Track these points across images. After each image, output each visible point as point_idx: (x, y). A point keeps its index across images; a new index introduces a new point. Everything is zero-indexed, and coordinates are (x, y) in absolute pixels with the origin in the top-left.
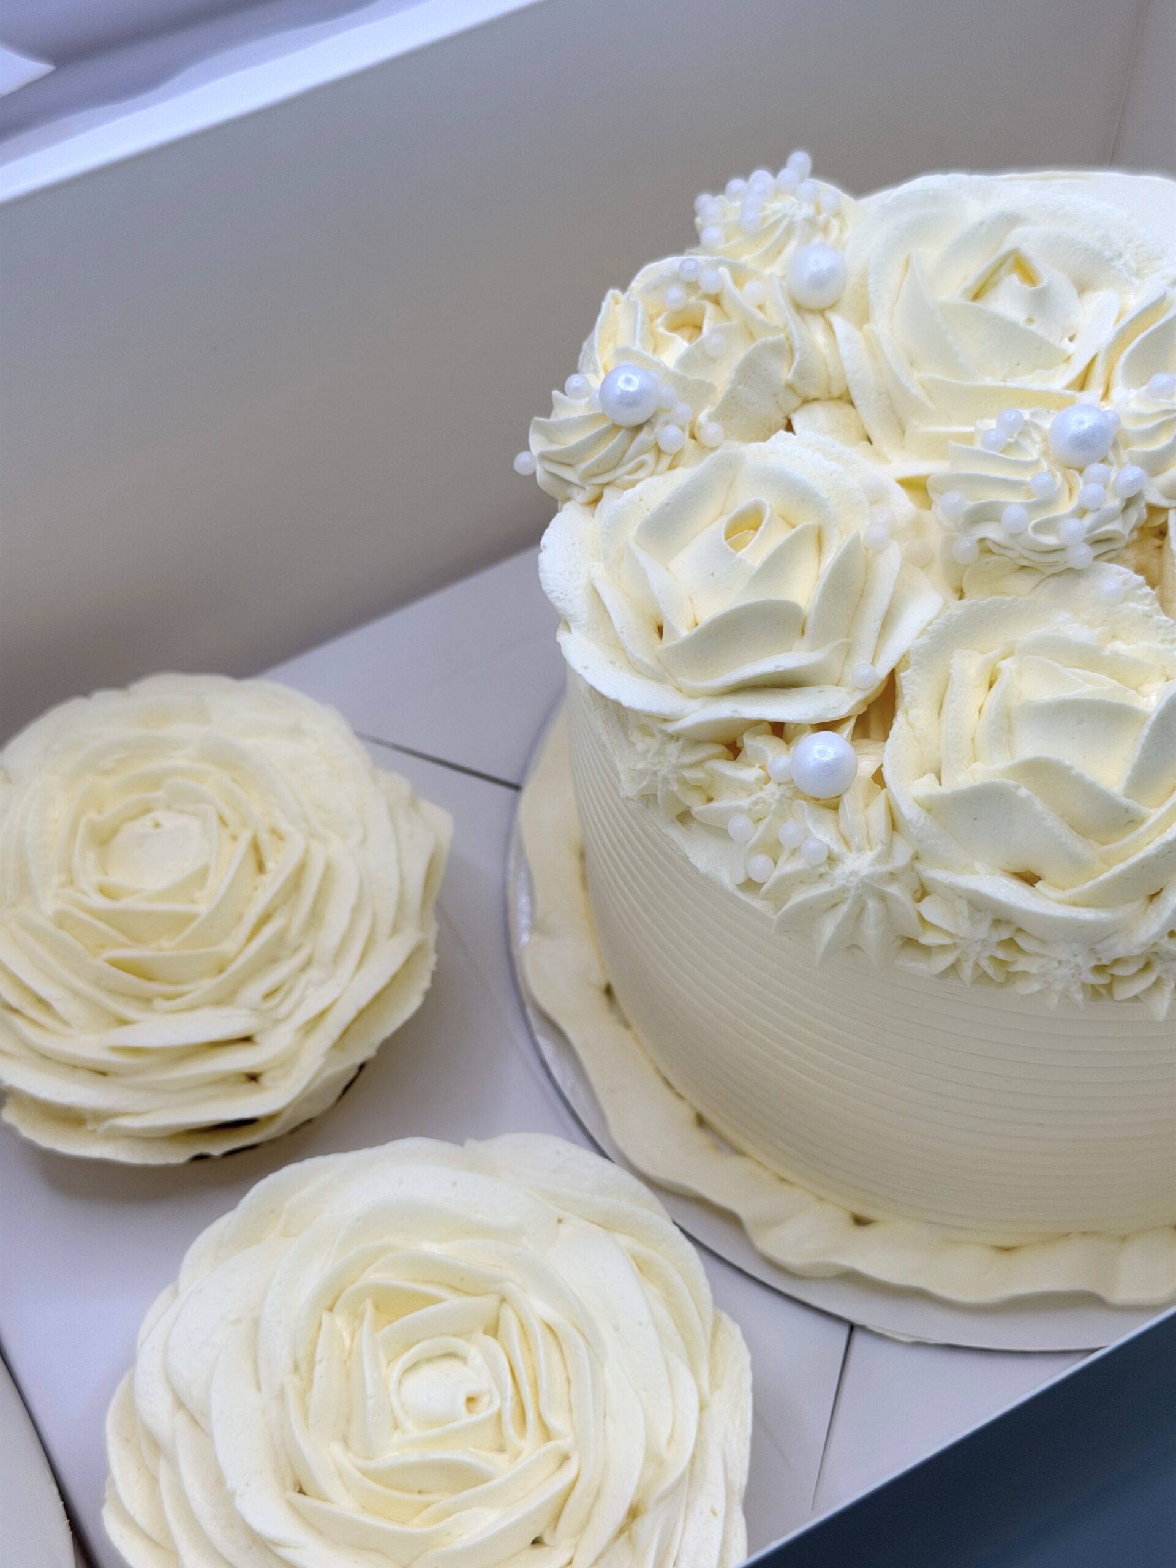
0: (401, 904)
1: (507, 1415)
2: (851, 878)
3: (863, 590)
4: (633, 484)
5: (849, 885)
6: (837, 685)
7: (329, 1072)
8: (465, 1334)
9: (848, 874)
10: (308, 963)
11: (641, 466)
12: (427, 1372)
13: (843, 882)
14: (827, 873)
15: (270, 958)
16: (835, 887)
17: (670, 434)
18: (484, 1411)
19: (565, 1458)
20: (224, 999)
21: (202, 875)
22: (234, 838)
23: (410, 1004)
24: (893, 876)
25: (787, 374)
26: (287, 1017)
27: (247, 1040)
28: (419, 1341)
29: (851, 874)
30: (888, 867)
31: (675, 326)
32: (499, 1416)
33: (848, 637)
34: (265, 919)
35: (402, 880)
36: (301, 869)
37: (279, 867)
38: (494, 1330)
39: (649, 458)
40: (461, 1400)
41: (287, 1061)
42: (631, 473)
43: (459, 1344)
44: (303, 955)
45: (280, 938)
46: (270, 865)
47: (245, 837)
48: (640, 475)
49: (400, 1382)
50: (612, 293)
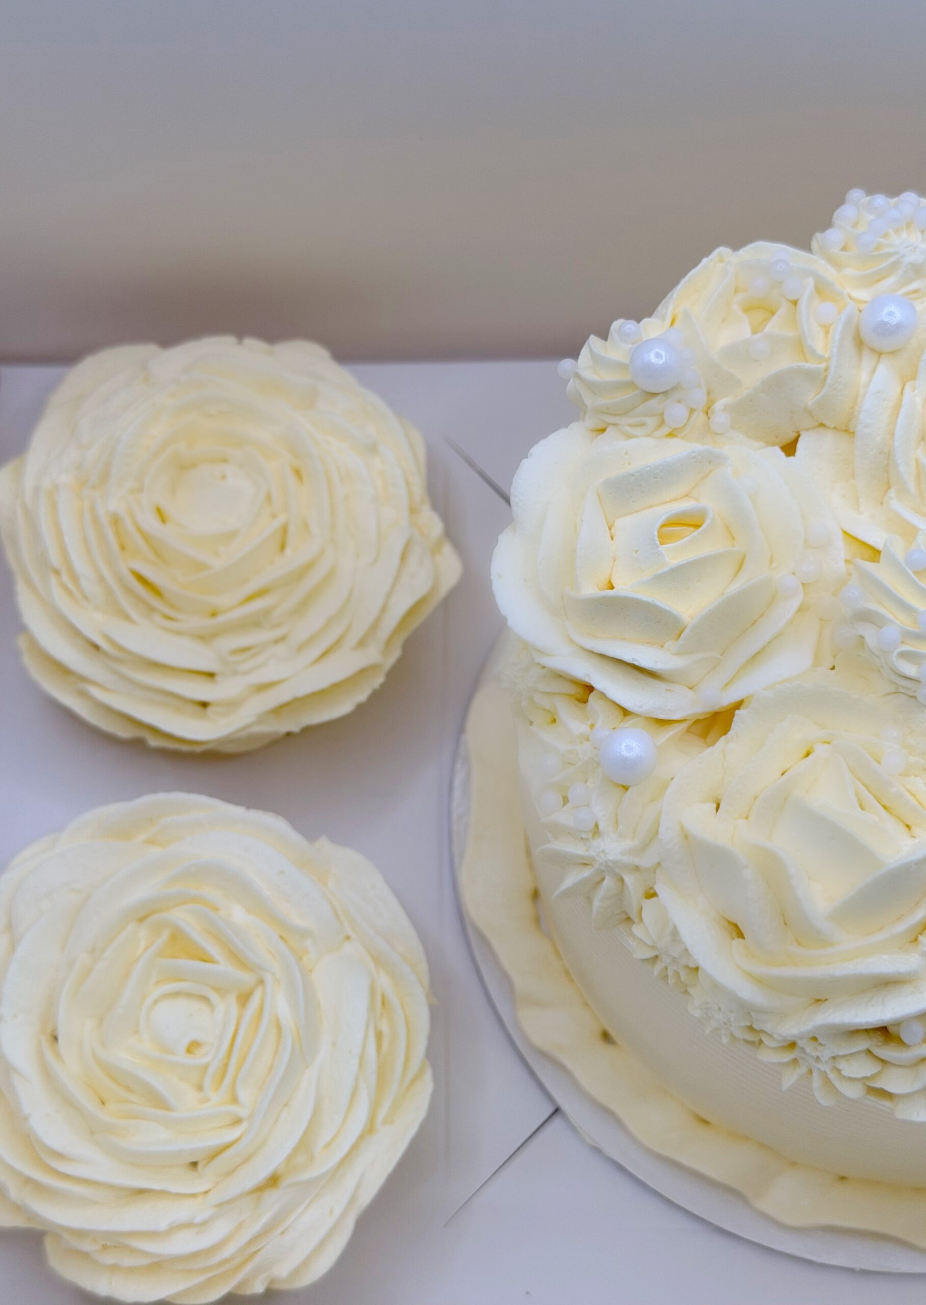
0: (375, 626)
1: (211, 1071)
2: (601, 855)
3: (756, 621)
4: (629, 436)
5: (597, 858)
6: (691, 688)
7: (257, 729)
8: (221, 991)
9: (600, 850)
10: (283, 639)
11: (643, 425)
12: (181, 1004)
13: (594, 854)
14: (587, 839)
15: (255, 622)
16: (586, 854)
17: (676, 411)
18: (198, 1060)
19: (238, 1121)
20: (204, 638)
21: (232, 535)
22: (274, 516)
23: (343, 708)
24: (637, 869)
25: (810, 398)
26: (245, 673)
27: (211, 675)
28: (185, 980)
29: (603, 851)
30: (636, 861)
31: (749, 308)
32: (206, 1067)
33: (722, 655)
34: (262, 593)
35: (384, 608)
36: (310, 566)
37: (296, 555)
38: (244, 999)
39: (651, 422)
40: (186, 1042)
41: (232, 705)
42: (631, 426)
43: (214, 996)
44: (279, 632)
45: (266, 613)
46: (288, 551)
47: (281, 519)
48: (637, 431)
49: (156, 1002)
50: (723, 251)
